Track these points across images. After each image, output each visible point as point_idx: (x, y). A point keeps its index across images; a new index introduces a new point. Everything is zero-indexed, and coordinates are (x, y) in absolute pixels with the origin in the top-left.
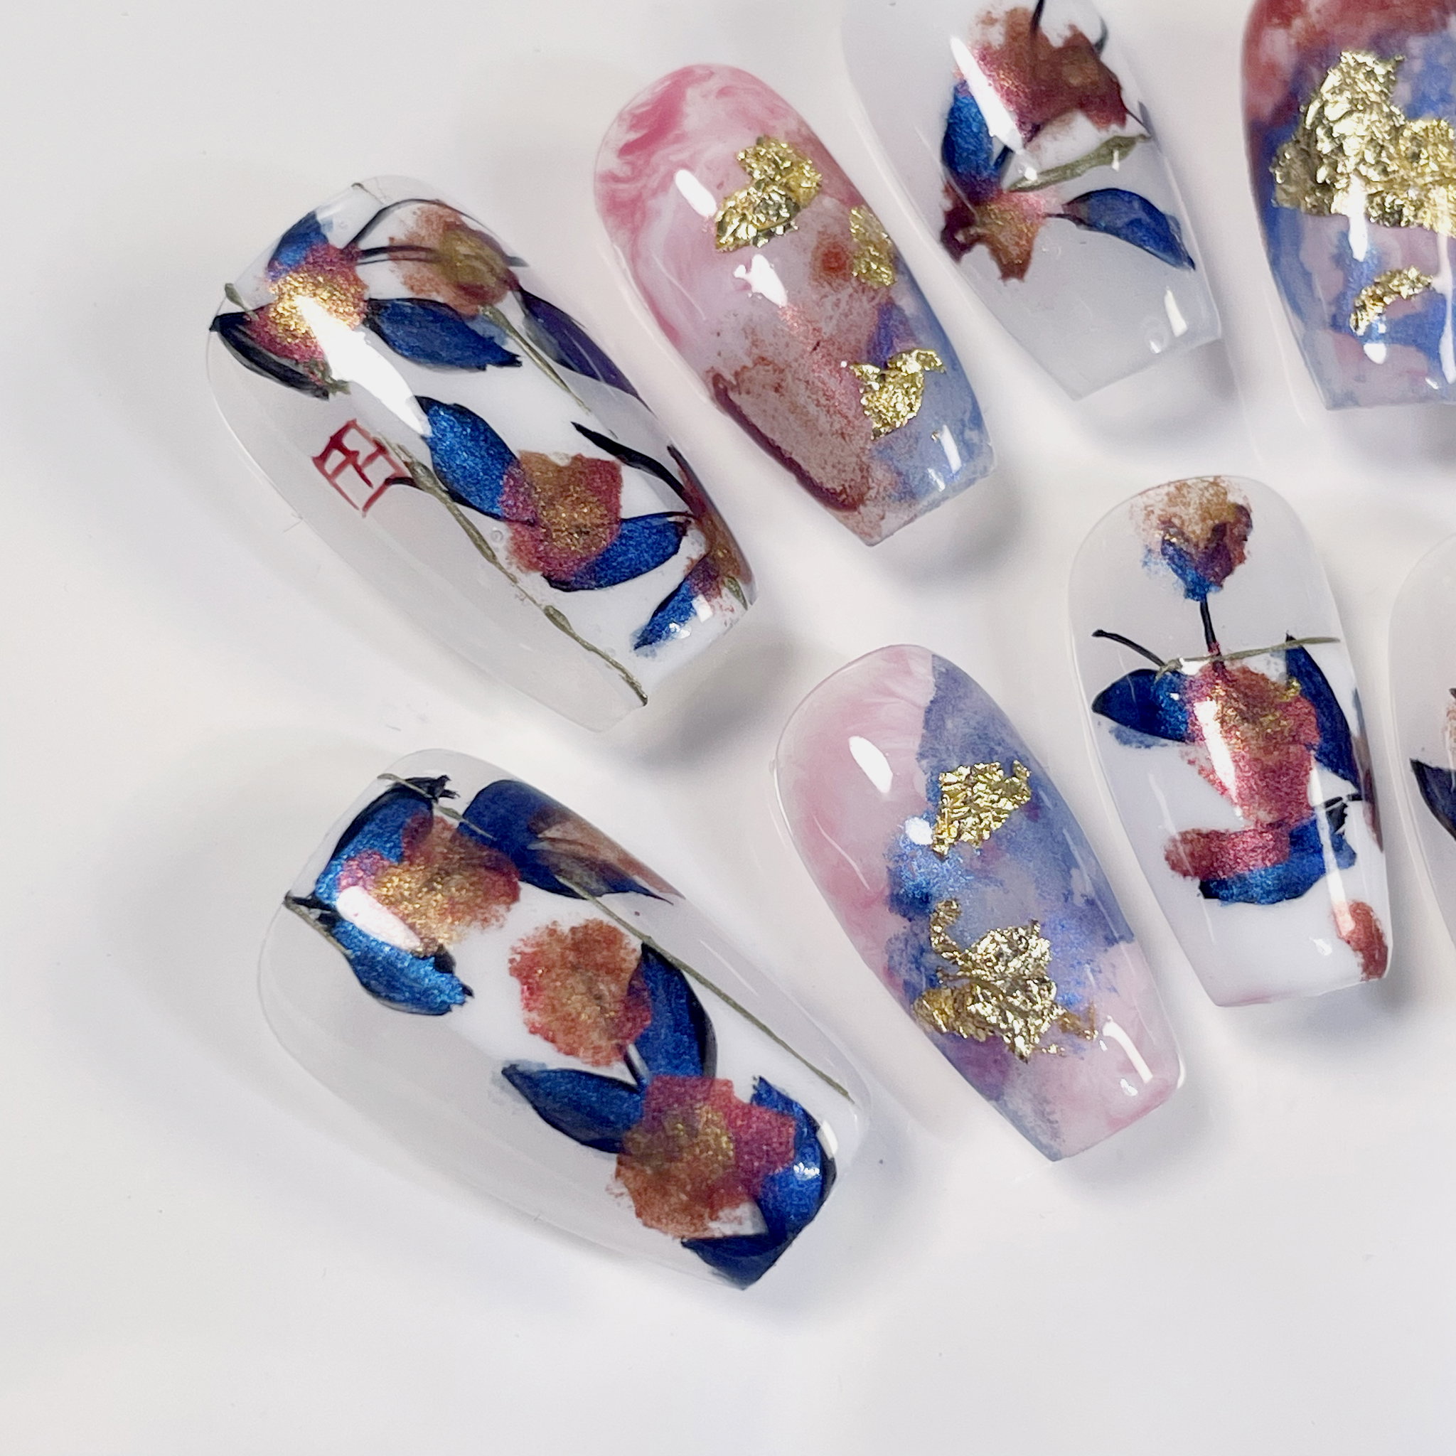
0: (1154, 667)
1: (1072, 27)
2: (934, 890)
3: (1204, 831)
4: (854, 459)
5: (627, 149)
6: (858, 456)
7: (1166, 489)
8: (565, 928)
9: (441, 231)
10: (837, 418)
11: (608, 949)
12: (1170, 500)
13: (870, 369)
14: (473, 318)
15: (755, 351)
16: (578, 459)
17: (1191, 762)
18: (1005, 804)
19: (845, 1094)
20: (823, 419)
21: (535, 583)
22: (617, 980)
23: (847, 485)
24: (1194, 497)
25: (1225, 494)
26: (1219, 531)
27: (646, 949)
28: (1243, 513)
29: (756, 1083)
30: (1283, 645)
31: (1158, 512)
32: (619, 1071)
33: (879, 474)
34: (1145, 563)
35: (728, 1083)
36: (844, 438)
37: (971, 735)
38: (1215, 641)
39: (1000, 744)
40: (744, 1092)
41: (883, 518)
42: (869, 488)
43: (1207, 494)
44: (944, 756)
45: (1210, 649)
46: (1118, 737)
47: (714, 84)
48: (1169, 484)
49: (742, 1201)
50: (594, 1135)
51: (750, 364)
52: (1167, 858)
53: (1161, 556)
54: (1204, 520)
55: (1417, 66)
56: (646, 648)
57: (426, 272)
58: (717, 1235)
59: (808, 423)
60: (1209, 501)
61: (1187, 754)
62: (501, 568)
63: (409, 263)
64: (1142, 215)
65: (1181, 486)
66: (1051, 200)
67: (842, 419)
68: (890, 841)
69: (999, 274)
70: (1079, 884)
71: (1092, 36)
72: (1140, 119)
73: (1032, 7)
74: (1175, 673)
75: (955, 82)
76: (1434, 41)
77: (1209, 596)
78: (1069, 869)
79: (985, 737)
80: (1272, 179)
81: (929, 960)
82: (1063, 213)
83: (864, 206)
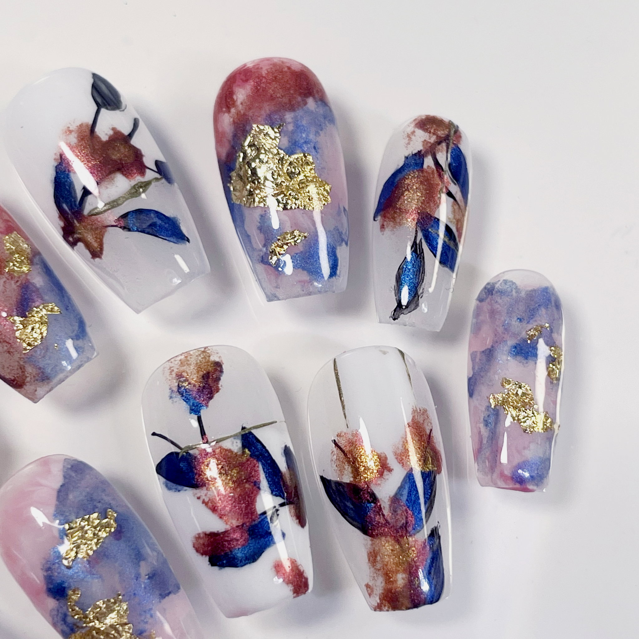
0: (178, 450)
1: (114, 129)
2: (66, 585)
3: (208, 533)
6: (18, 362)
7: (180, 358)
10: (5, 344)
12: (181, 363)
13: (18, 319)
17: (199, 498)
18: (103, 534)
23: (15, 376)
24: (193, 361)
25: (209, 357)
26: (206, 377)
28: (218, 366)
30: (240, 433)
31: (176, 370)
33: (29, 369)
34: (171, 397)
36: (10, 354)
37: (83, 500)
38: (205, 434)
39: (100, 502)
41: (36, 391)
42: (26, 377)
43: (200, 358)
44: (67, 514)
45: (203, 439)
46: (167, 486)
48: (181, 355)
52: (194, 547)
53: (178, 393)
54: (198, 372)
55: (290, 127)
60: (201, 362)
61: (196, 494)
64: (156, 220)
65: (187, 355)
66: (111, 217)
67: (7, 344)
68: (44, 562)
69: (91, 256)
70: (144, 569)
71: (126, 131)
72: (156, 170)
73: (91, 122)
74: (187, 453)
75: (56, 164)
76: (300, 113)
77: (202, 411)
78: (139, 562)
79: (92, 500)
80: (229, 188)
81: (69, 619)
82: (115, 224)
83: (15, 232)
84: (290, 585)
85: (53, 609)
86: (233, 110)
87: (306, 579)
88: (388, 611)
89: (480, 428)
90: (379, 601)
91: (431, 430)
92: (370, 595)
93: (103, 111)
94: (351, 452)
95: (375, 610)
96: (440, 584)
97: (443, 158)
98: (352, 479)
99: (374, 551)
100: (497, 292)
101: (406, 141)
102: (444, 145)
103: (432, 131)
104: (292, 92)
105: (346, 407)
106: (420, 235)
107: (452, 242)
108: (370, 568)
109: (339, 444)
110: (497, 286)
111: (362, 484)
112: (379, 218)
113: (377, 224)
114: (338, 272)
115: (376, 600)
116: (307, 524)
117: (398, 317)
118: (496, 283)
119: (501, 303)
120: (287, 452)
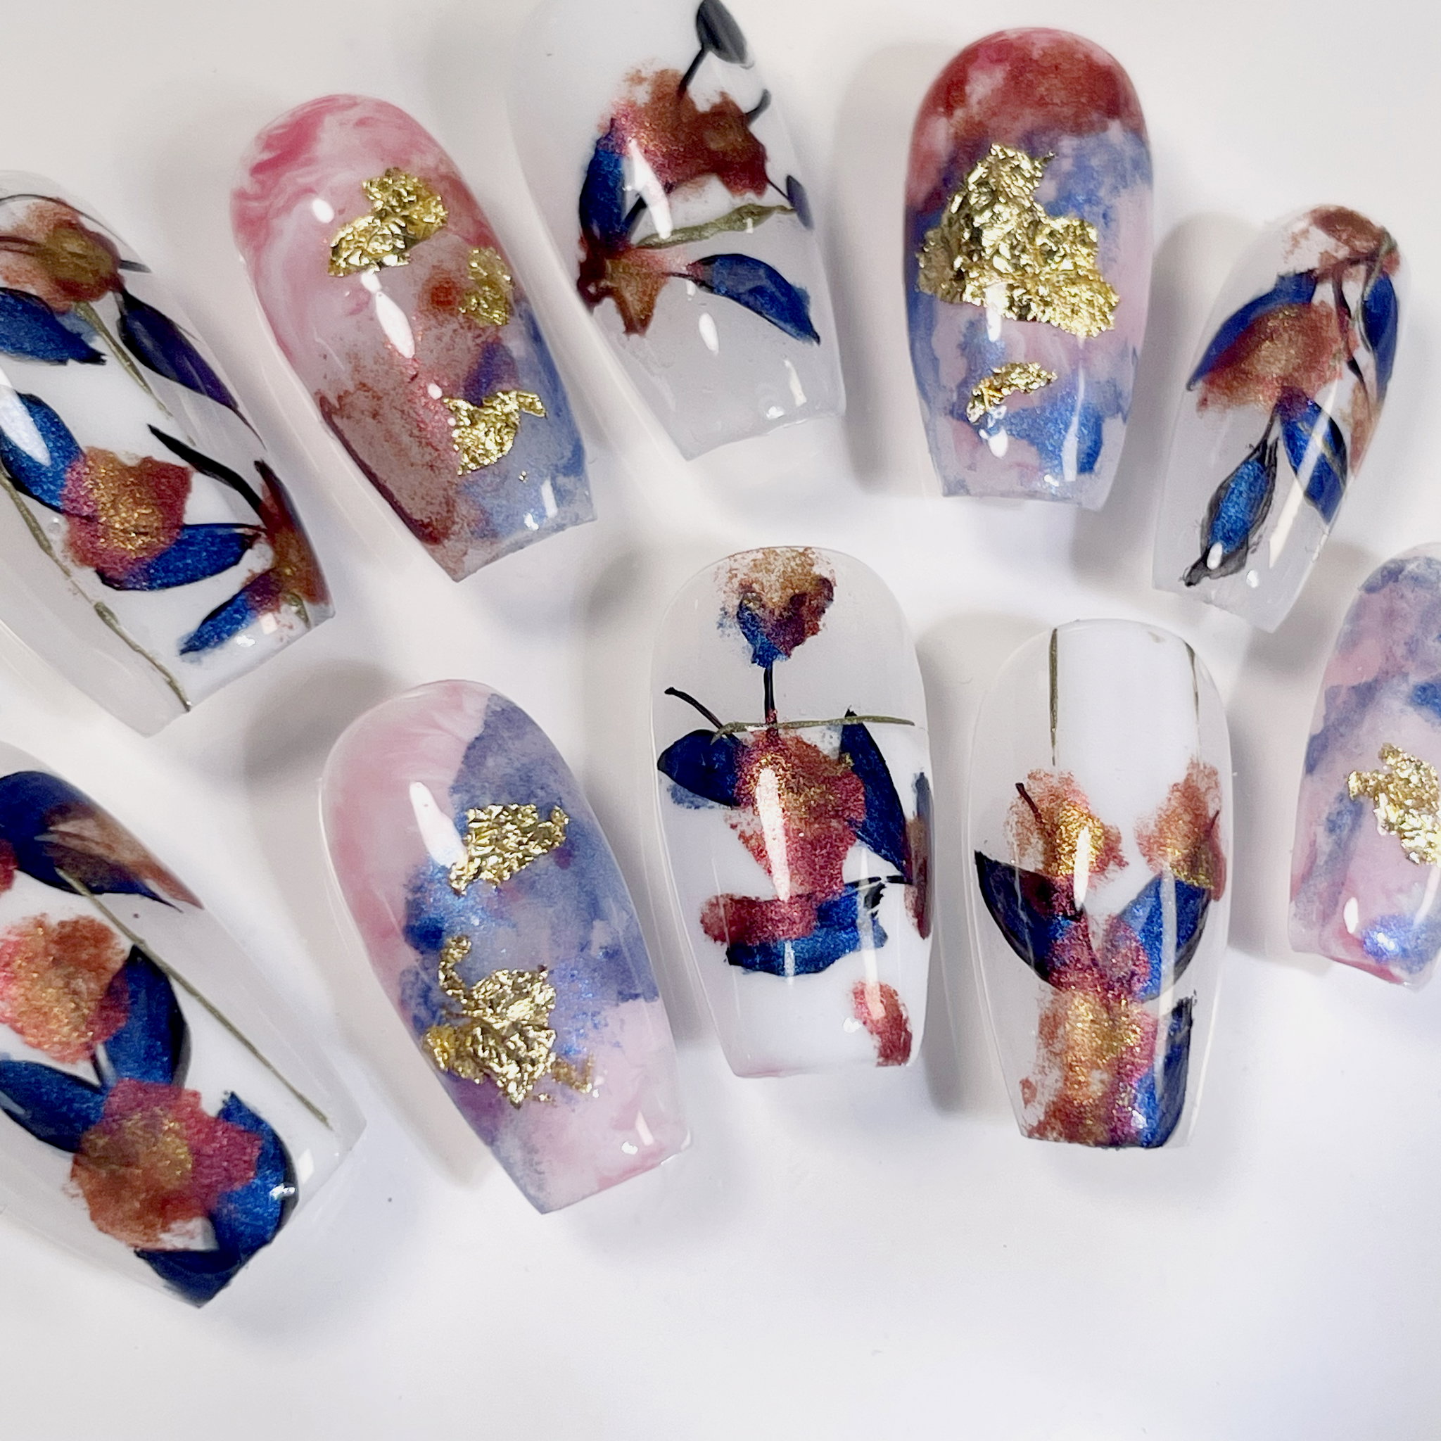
0: (714, 729)
1: (723, 94)
2: (446, 925)
3: (737, 898)
4: (441, 492)
5: (259, 169)
6: (445, 490)
7: (753, 556)
8: (53, 920)
9: (51, 227)
10: (429, 449)
11: (96, 946)
12: (755, 565)
13: (464, 405)
14: (63, 313)
15: (357, 376)
16: (147, 460)
17: (733, 827)
18: (534, 847)
19: (323, 1119)
20: (415, 450)
21: (87, 577)
22: (98, 978)
23: (433, 519)
24: (778, 566)
25: (812, 565)
26: (797, 601)
27: (136, 951)
28: (825, 587)
29: (227, 1098)
30: (841, 720)
31: (740, 576)
32: (84, 1071)
33: (462, 509)
34: (721, 625)
35: (195, 1094)
36: (432, 470)
37: (511, 776)
38: (773, 707)
39: (542, 788)
40: (211, 1105)
41: (465, 554)
42: (454, 523)
43: (793, 564)
44: (478, 793)
45: (767, 715)
46: (674, 795)
47: (355, 114)
48: (758, 551)
49: (195, 1215)
50: (52, 1131)
51: (351, 389)
52: (702, 922)
53: (736, 620)
54: (784, 588)
55: (1066, 165)
56: (191, 655)
57: (26, 264)
58: (169, 1247)
59: (402, 452)
60: (793, 571)
61: (731, 818)
62: (57, 561)
63: (10, 254)
64: (766, 283)
65: (770, 552)
66: (680, 259)
67: (433, 451)
68: (412, 872)
69: (623, 328)
70: (600, 936)
71: (746, 105)
72: (785, 192)
73: (683, 70)
74: (731, 736)
75: (598, 135)
76: (1090, 142)
77: (775, 664)
78: (593, 919)
79: (527, 780)
80: (917, 260)
81: (435, 997)
82: (687, 273)
83: (491, 248)
84: (877, 1038)
85: (408, 971)
86: (959, 113)
87: (909, 1036)
88: (1056, 1140)
89: (1315, 835)
90: (1042, 1118)
91: (1218, 813)
92: (1026, 1102)
93: (711, 58)
94: (1051, 813)
95: (1030, 1135)
96: (1174, 1113)
97: (1355, 292)
98: (1040, 866)
99: (1054, 1016)
100: (1406, 577)
101: (1288, 247)
102: (1362, 268)
103: (1344, 236)
104: (1083, 100)
105: (1058, 725)
106: (1277, 431)
107: (1337, 460)
108: (1039, 1048)
109: (1029, 794)
110: (1411, 567)
111: (1060, 880)
112: (1200, 384)
113: (1194, 397)
114: (1097, 466)
115: (1036, 1114)
116: (931, 936)
117: (1198, 581)
118: (1407, 561)
119: (1411, 601)
120: (921, 784)
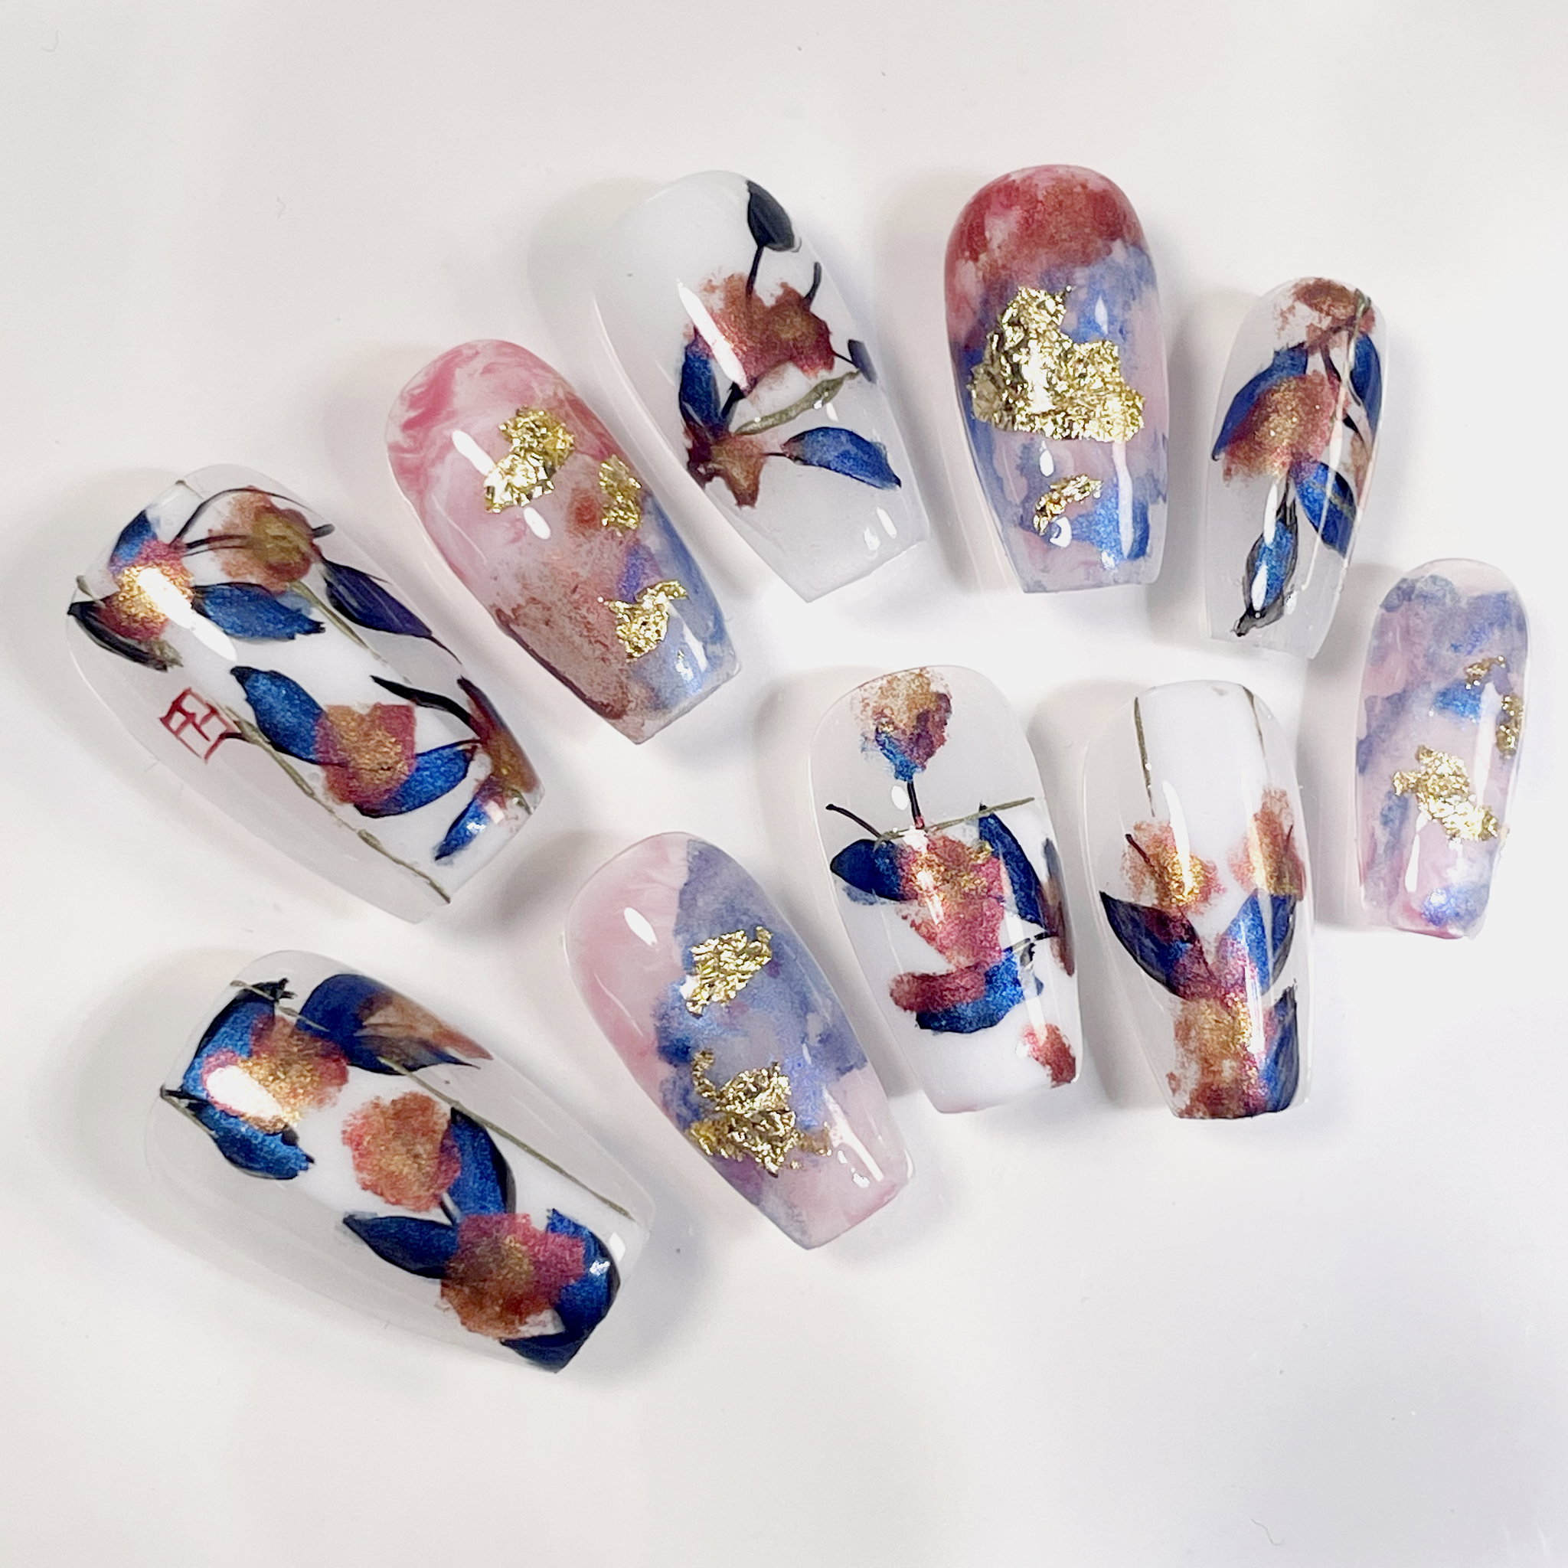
0: (873, 838)
1: (784, 285)
2: (692, 1043)
3: (917, 974)
4: (615, 679)
5: (409, 425)
6: (617, 676)
7: (879, 683)
8: (386, 1101)
9: (252, 516)
10: (598, 645)
11: (423, 1115)
12: (883, 693)
13: (621, 606)
14: (283, 593)
15: (527, 592)
16: (377, 707)
17: (905, 918)
18: (750, 966)
19: (626, 1214)
20: (587, 649)
21: (349, 811)
22: (431, 1140)
23: (610, 700)
24: (902, 689)
25: (929, 684)
26: (923, 718)
27: (454, 1112)
28: (944, 698)
29: (550, 1214)
30: (976, 815)
31: (872, 704)
32: (437, 1216)
33: (636, 690)
34: (863, 749)
35: (526, 1216)
36: (605, 662)
37: (720, 909)
38: (919, 814)
39: (744, 914)
40: (540, 1222)
41: (643, 725)
42: (629, 702)
43: (913, 686)
44: (696, 931)
45: (916, 822)
46: (849, 894)
47: (479, 364)
48: (882, 678)
49: (544, 1309)
50: (420, 1266)
51: (523, 603)
52: (891, 995)
53: (875, 743)
54: (910, 710)
55: (1083, 295)
56: (444, 859)
57: (241, 557)
58: (528, 1335)
59: (575, 649)
60: (914, 693)
61: (901, 910)
62: (319, 802)
63: (227, 551)
64: (849, 447)
65: (892, 679)
66: (776, 438)
67: (601, 647)
68: (655, 1003)
69: (735, 501)
70: (815, 1026)
71: (803, 289)
72: (850, 359)
73: (747, 272)
74: (888, 842)
75: (686, 343)
76: (1098, 269)
77: (915, 776)
78: (805, 1014)
79: (732, 910)
80: (970, 394)
81: (693, 1098)
82: (780, 451)
83: (614, 456)
84: (1048, 1067)
85: (667, 1081)
86: (983, 257)
87: (1074, 1059)
88: (1202, 1118)
89: (1373, 828)
90: (1188, 1103)
91: (1292, 827)
92: (1174, 1091)
93: (766, 251)
94: (1157, 856)
95: (1181, 1116)
96: (1292, 1079)
97: (1344, 358)
98: (1156, 902)
99: (1186, 1020)
100: (1418, 596)
101: (1279, 322)
102: (1344, 334)
103: (1325, 307)
104: (1087, 230)
105: (1152, 781)
106: (1293, 493)
107: (1345, 506)
108: (1177, 1048)
109: (1138, 843)
110: (1418, 585)
111: (1173, 912)
112: (1222, 456)
113: (1220, 465)
114: (1148, 549)
115: (1184, 1100)
116: (1076, 971)
117: (1247, 631)
118: (1417, 581)
119: (1424, 617)
120: (1048, 848)
